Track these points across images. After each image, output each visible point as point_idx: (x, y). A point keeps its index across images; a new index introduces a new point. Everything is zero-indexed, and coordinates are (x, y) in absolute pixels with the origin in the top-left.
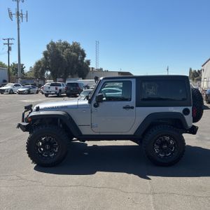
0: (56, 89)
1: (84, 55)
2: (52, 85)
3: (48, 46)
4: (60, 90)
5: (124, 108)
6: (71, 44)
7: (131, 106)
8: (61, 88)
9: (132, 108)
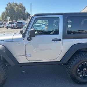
0: (12, 25)
1: (25, 10)
2: (10, 23)
3: (7, 5)
4: (14, 26)
5: (53, 40)
6: (19, 4)
7: (58, 38)
8: (14, 25)
9: (60, 40)
